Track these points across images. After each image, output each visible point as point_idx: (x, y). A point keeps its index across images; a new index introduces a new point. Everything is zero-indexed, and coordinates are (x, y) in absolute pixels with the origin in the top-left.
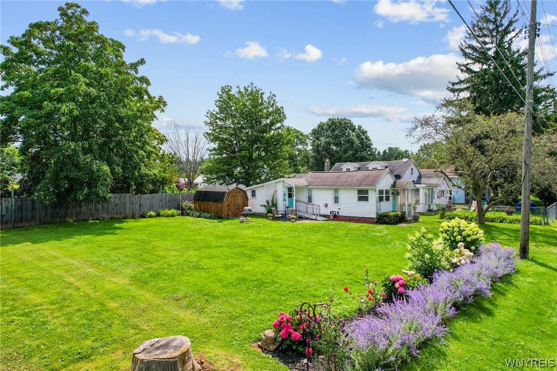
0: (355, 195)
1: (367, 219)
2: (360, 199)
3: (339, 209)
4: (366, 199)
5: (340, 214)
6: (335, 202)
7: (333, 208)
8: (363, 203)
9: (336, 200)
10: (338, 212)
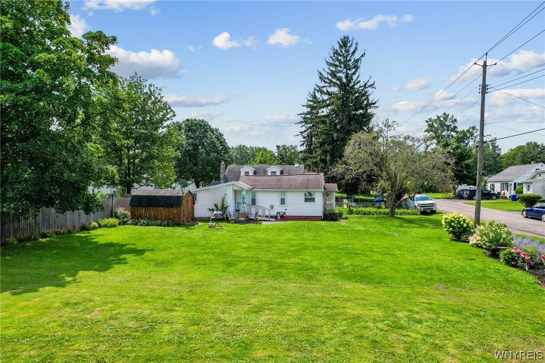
0: (301, 197)
1: (314, 217)
2: (306, 200)
3: (286, 210)
4: (313, 200)
5: (287, 214)
6: (281, 204)
7: (279, 209)
8: (309, 204)
9: (283, 202)
10: (285, 213)
